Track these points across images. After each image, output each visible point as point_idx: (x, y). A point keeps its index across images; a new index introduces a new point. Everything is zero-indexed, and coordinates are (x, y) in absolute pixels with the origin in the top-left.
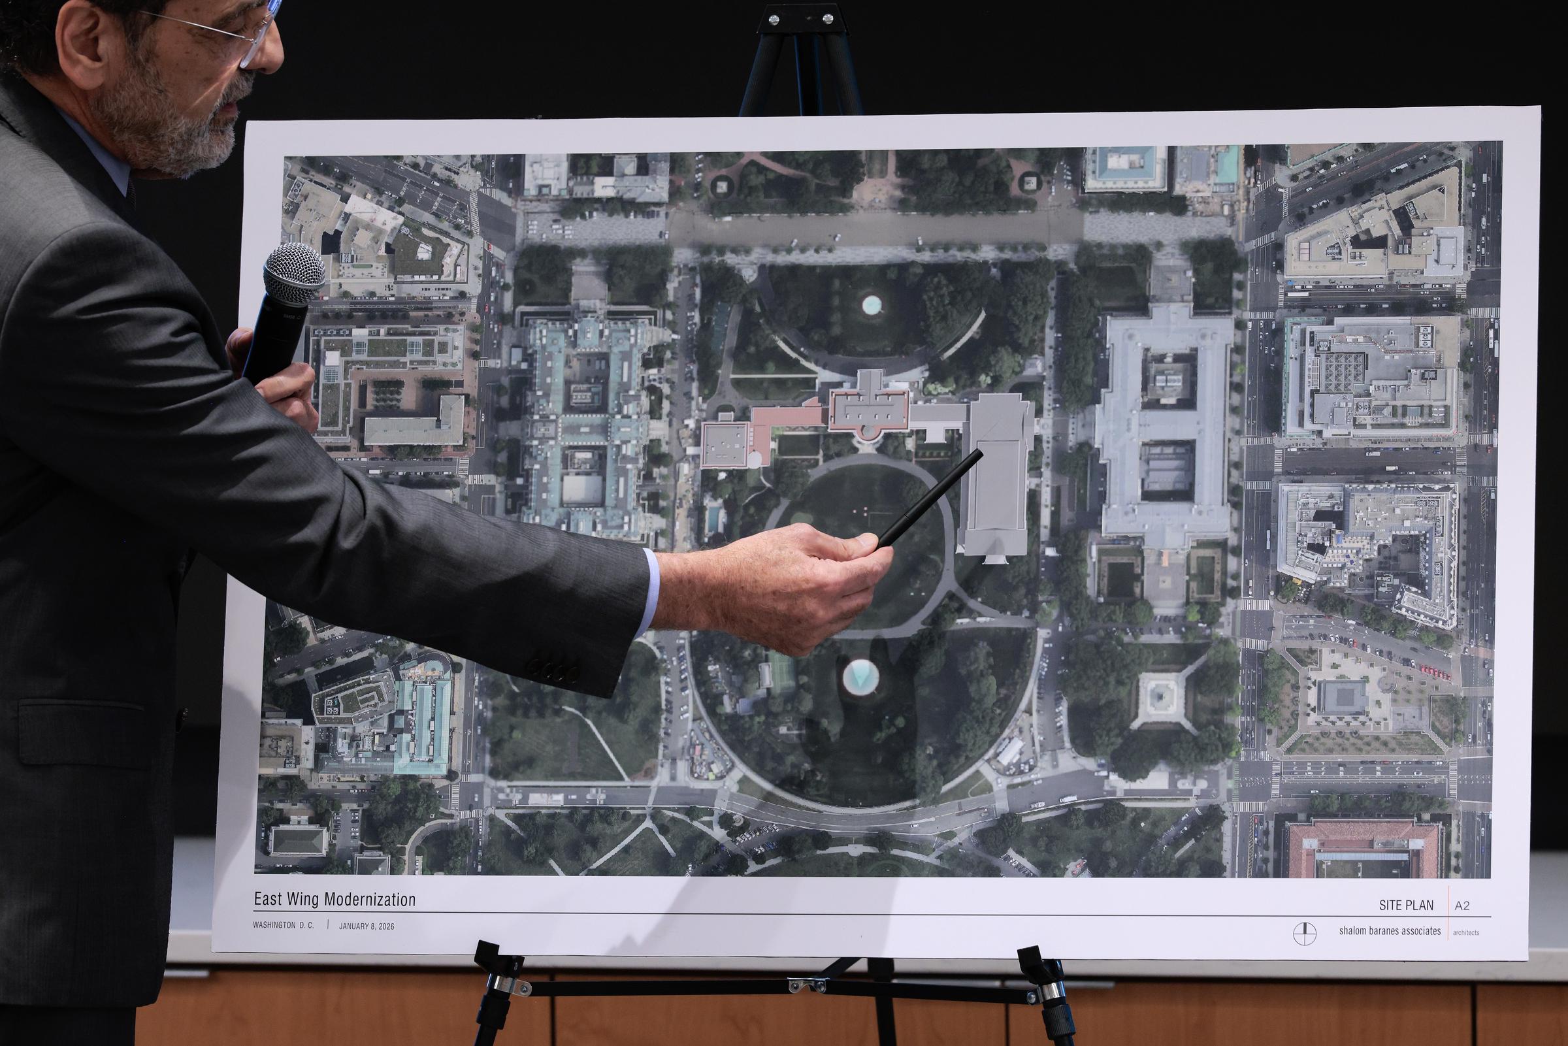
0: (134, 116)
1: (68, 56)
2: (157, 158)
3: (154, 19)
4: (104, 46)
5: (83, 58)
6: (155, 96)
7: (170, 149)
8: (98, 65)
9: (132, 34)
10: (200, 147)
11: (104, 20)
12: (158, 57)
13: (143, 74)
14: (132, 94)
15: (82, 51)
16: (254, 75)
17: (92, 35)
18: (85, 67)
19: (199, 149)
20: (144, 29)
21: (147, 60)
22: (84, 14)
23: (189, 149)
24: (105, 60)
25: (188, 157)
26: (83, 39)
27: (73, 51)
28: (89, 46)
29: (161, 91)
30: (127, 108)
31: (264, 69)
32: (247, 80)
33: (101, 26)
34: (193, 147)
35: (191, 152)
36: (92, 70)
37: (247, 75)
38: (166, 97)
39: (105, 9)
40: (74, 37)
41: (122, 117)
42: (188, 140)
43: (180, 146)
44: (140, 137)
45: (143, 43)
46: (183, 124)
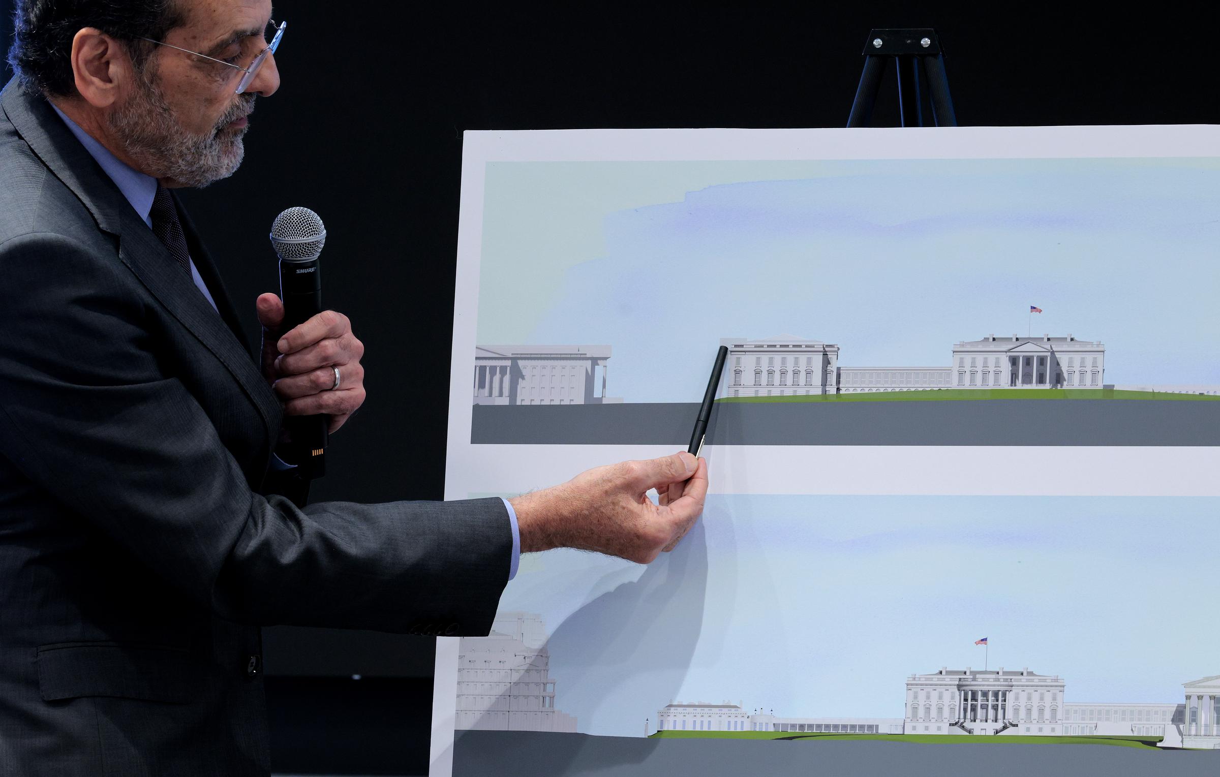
0: (143, 130)
1: (83, 78)
2: (169, 168)
3: (156, 46)
4: (114, 69)
5: (95, 80)
6: (161, 114)
7: (180, 161)
8: (109, 86)
9: (137, 58)
10: (210, 158)
11: (112, 46)
12: (161, 79)
13: (149, 95)
14: (139, 111)
15: (95, 73)
16: (254, 98)
17: (104, 60)
18: (97, 88)
19: (208, 160)
20: (148, 55)
21: (152, 83)
22: (94, 41)
23: (199, 160)
24: (115, 82)
25: (201, 168)
26: (96, 63)
27: (86, 74)
28: (100, 67)
29: (165, 110)
30: (136, 124)
31: (261, 92)
32: (247, 102)
33: (110, 52)
34: (203, 157)
35: (202, 162)
36: (105, 91)
37: (247, 97)
38: (171, 116)
39: (114, 36)
40: (88, 62)
41: (133, 131)
42: (198, 152)
43: (189, 158)
44: (152, 150)
45: (148, 66)
46: (190, 139)
